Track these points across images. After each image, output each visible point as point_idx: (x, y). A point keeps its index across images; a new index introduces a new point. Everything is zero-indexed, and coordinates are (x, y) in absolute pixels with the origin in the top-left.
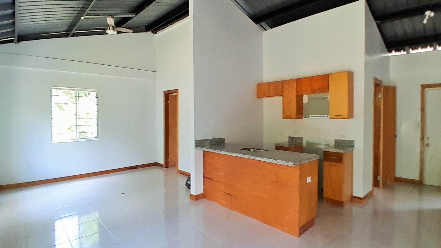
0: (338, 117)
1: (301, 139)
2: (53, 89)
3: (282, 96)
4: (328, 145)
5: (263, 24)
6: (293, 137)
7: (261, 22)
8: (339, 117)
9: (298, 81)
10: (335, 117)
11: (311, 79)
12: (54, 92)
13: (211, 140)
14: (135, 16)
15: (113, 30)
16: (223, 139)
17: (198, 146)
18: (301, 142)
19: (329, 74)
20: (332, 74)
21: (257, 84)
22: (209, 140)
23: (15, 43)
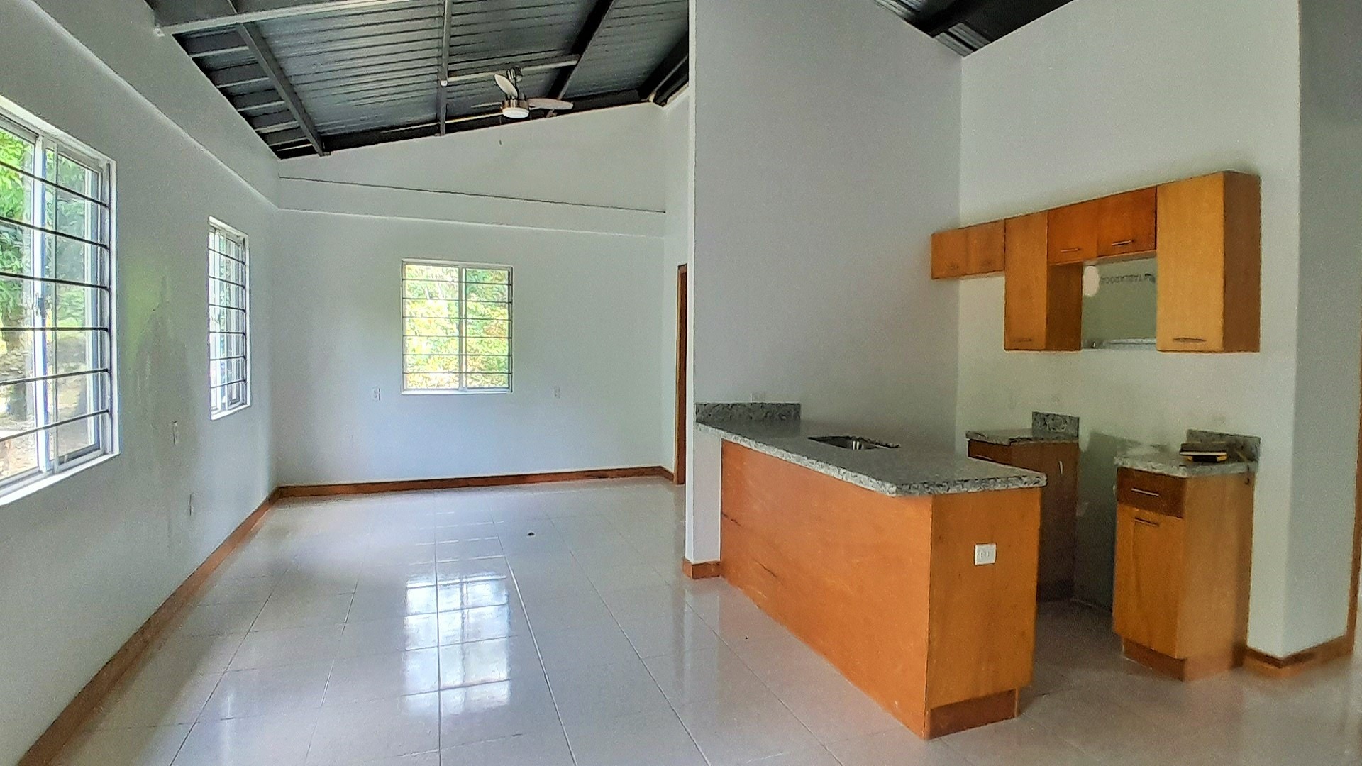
0: (1188, 343)
1: (1076, 421)
2: (408, 263)
3: (1003, 272)
4: (1162, 449)
5: (959, 29)
6: (1048, 415)
7: (950, 27)
8: (1191, 345)
9: (1056, 217)
10: (1180, 345)
11: (1098, 208)
12: (411, 270)
13: (750, 407)
14: (577, 64)
15: (518, 106)
16: (797, 408)
17: (703, 423)
18: (1072, 431)
19: (1156, 187)
20: (1164, 186)
21: (933, 235)
22: (744, 406)
23: (321, 156)
